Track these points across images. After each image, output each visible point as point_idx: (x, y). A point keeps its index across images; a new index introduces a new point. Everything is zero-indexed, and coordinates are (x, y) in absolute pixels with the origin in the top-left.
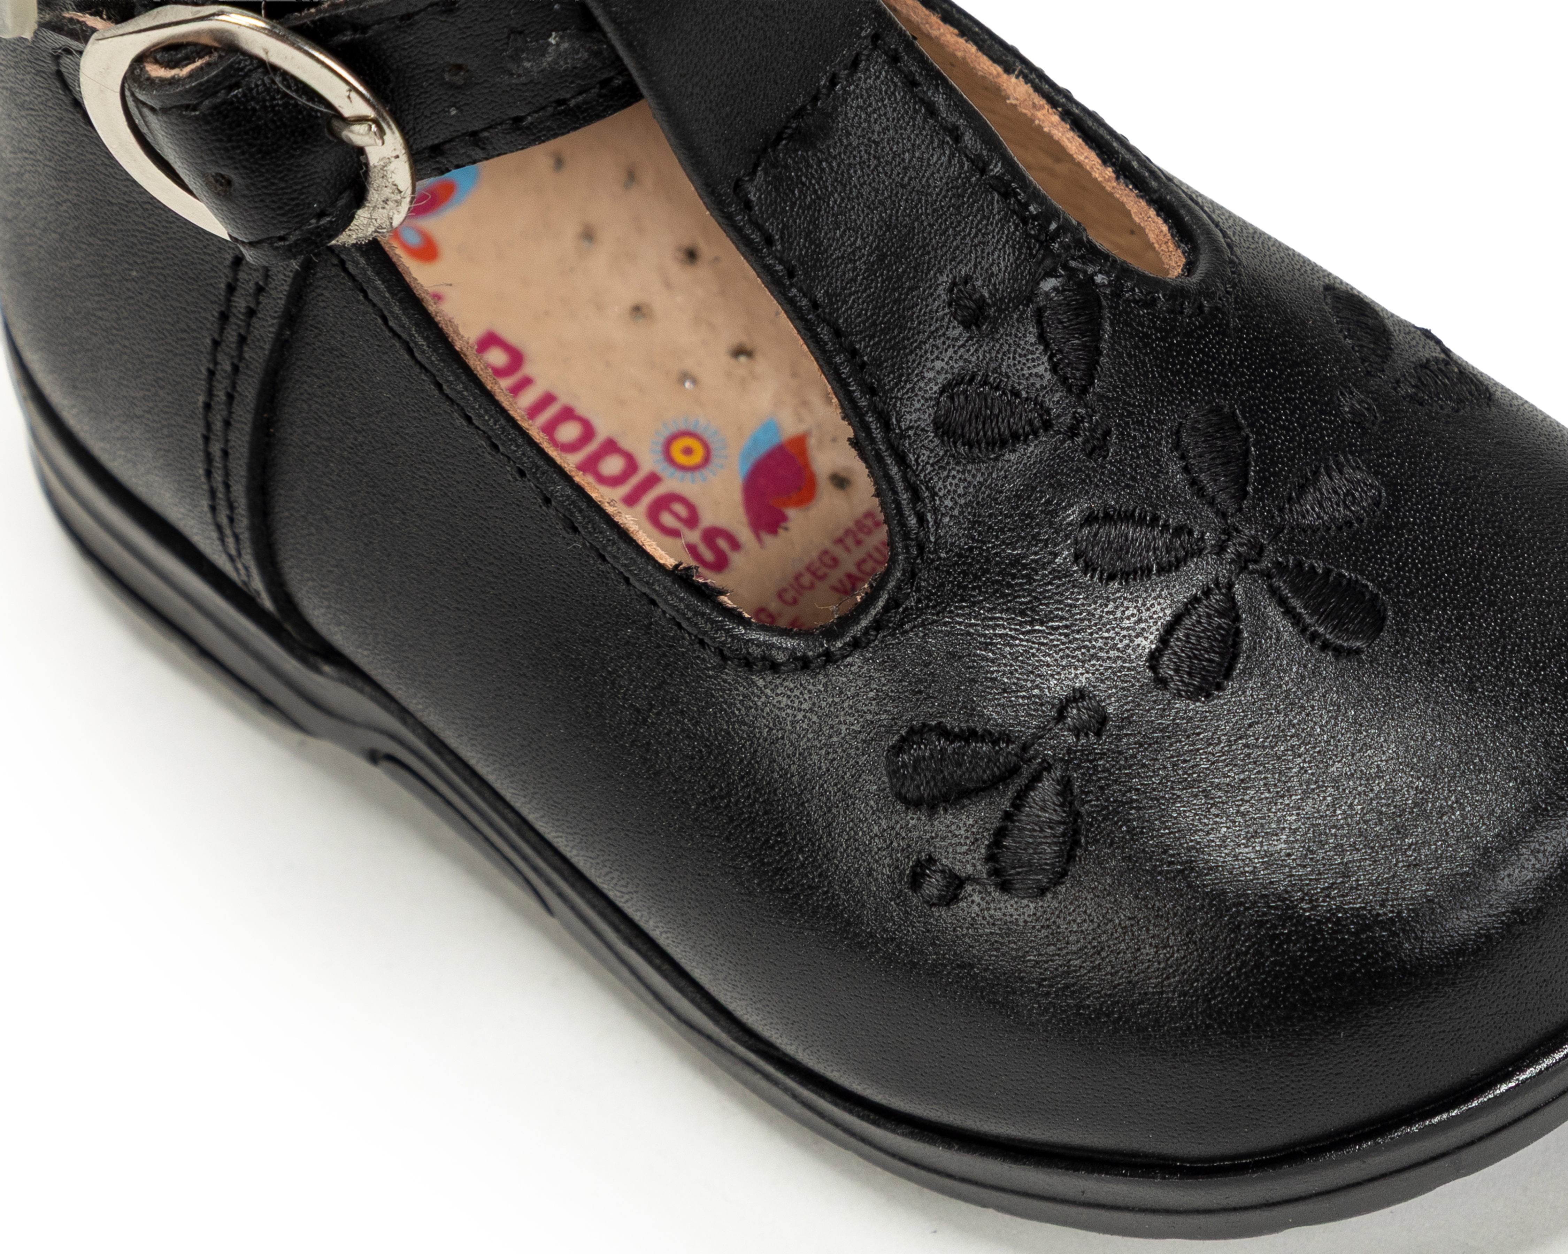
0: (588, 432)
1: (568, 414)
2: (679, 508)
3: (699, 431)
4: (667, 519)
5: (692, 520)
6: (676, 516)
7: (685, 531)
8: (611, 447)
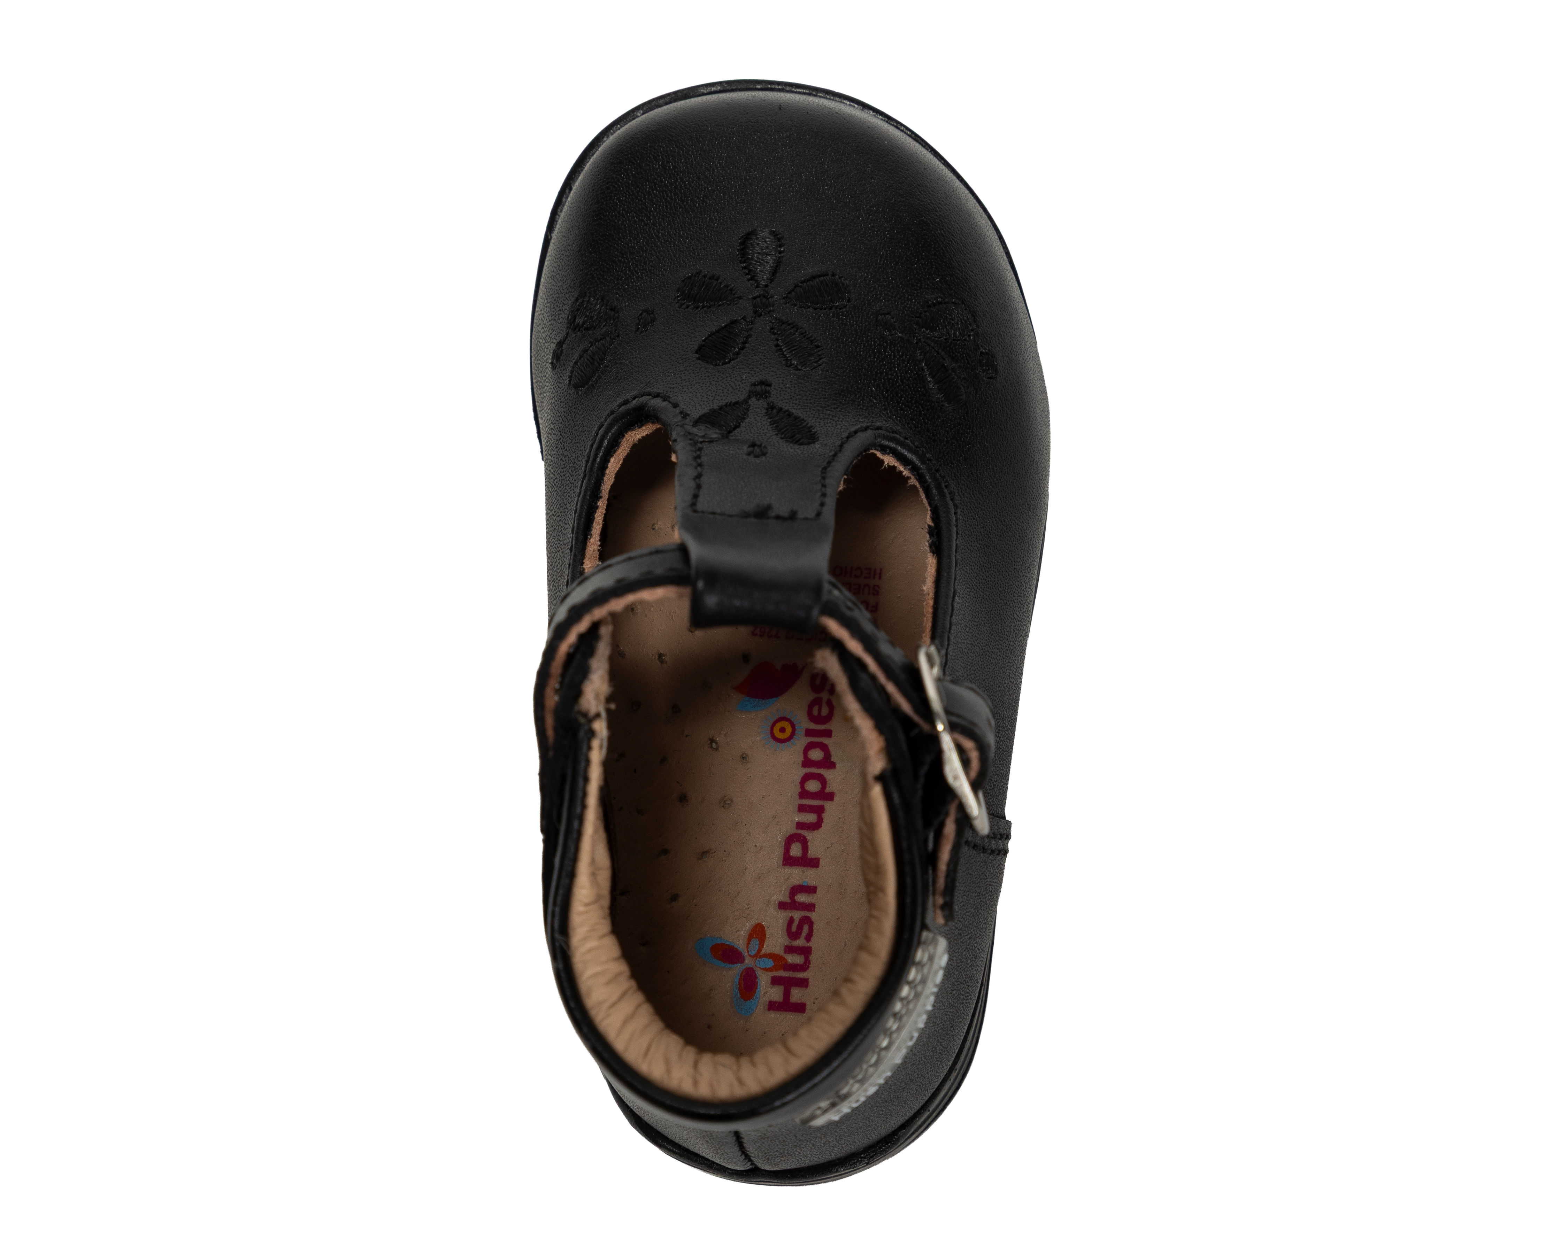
0: (806, 778)
1: (804, 794)
2: (815, 712)
3: (769, 731)
4: (825, 711)
5: (817, 702)
6: (820, 710)
7: (825, 700)
8: (807, 762)
